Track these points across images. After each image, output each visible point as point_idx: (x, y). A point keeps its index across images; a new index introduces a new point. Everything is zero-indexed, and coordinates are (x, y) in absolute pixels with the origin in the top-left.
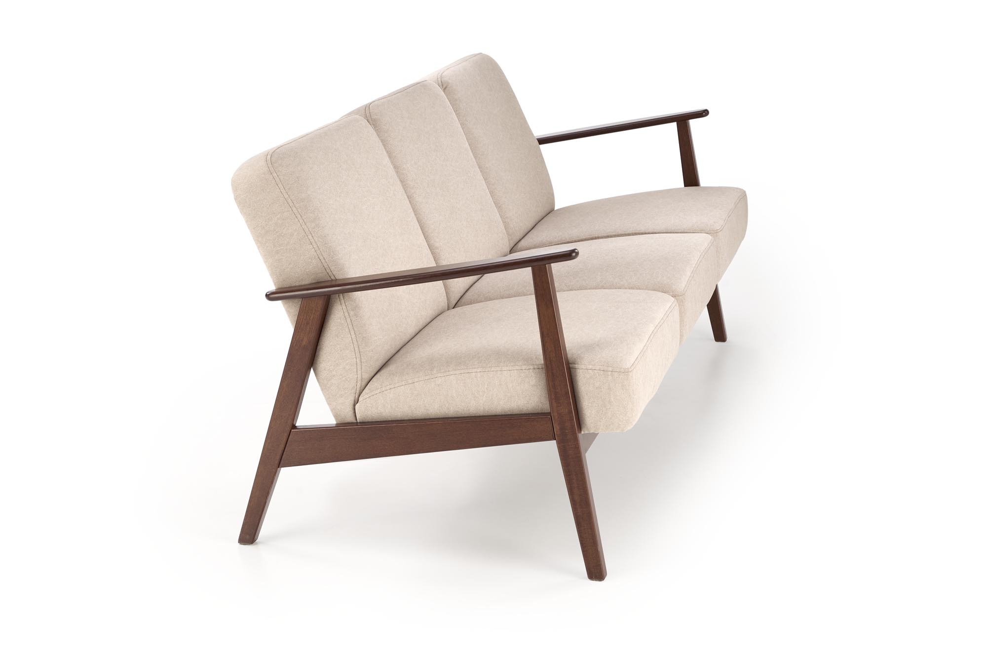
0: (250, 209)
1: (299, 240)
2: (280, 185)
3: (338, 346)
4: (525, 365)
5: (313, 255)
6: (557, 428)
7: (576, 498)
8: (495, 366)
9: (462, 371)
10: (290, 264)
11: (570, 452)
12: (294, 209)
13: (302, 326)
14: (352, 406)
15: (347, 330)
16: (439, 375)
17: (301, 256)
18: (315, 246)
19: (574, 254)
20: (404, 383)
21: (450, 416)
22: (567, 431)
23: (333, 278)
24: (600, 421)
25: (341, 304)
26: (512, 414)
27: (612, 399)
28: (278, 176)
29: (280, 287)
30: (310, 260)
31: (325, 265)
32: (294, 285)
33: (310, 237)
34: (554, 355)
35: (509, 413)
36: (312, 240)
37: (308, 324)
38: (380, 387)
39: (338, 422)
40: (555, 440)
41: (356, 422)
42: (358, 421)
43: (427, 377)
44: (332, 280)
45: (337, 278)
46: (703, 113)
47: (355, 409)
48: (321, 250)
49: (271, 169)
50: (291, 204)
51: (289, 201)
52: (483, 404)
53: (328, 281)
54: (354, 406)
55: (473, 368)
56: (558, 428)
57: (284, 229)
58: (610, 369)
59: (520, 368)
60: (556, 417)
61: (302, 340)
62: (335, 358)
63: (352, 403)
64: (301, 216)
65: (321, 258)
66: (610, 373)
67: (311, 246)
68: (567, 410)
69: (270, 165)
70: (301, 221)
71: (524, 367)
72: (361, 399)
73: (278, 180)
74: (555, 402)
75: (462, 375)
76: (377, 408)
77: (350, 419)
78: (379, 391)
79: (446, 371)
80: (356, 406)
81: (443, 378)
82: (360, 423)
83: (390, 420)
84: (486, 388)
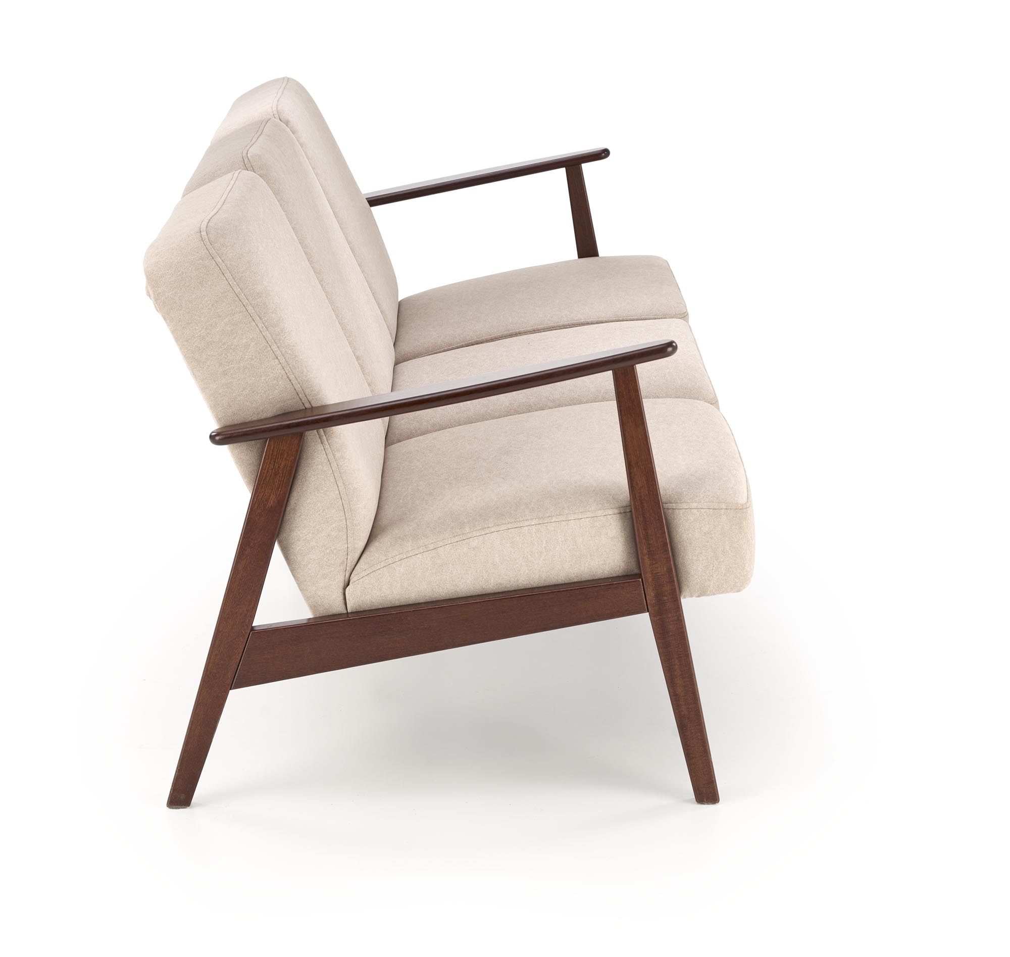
0: (181, 312)
1: (259, 353)
2: (228, 275)
3: (319, 504)
4: (600, 509)
5: (280, 373)
6: (651, 594)
7: (680, 691)
8: (557, 515)
9: (509, 526)
10: (244, 389)
11: (671, 627)
12: (250, 308)
13: (268, 478)
14: (341, 590)
15: (332, 480)
16: (475, 534)
17: (261, 376)
18: (283, 361)
19: (670, 349)
20: (421, 550)
21: (489, 591)
22: (666, 598)
23: (307, 405)
24: (709, 580)
25: (322, 443)
26: (580, 580)
27: (728, 548)
28: (222, 261)
29: (228, 424)
30: (275, 382)
31: (298, 387)
32: (250, 419)
33: (274, 347)
34: (647, 492)
35: (576, 580)
36: (278, 353)
37: (276, 474)
38: (384, 558)
39: (318, 615)
40: (648, 612)
41: (345, 612)
42: (349, 611)
43: (456, 539)
44: (306, 409)
45: (313, 405)
46: (602, 154)
47: (344, 594)
48: (291, 366)
49: (213, 251)
50: (245, 302)
51: (242, 296)
52: (540, 571)
53: (300, 410)
54: (345, 589)
55: (523, 520)
56: (653, 594)
57: (235, 338)
58: (724, 506)
59: (593, 515)
60: (650, 580)
61: (267, 501)
62: (314, 522)
63: (342, 585)
64: (260, 318)
65: (292, 377)
66: (723, 511)
67: (276, 360)
68: (665, 569)
69: (209, 247)
70: (260, 325)
71: (599, 513)
72: (353, 578)
73: (223, 267)
74: (649, 558)
75: (510, 530)
76: (380, 590)
77: (338, 608)
78: (383, 564)
79: (483, 529)
80: (346, 590)
81: (481, 538)
82: (352, 613)
83: (398, 605)
84: (545, 547)
